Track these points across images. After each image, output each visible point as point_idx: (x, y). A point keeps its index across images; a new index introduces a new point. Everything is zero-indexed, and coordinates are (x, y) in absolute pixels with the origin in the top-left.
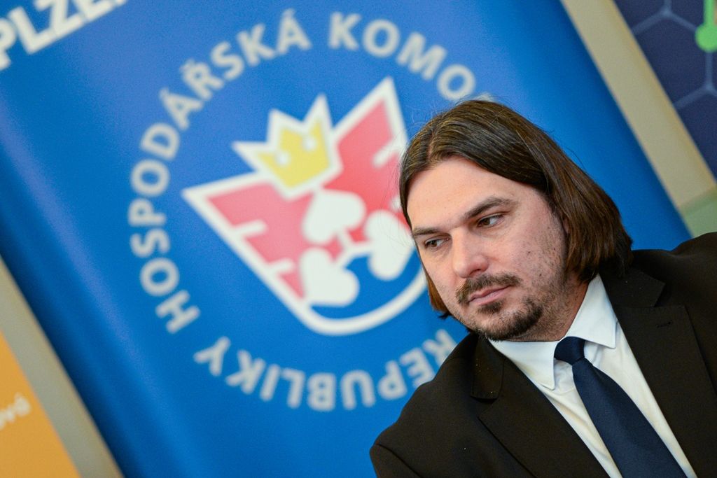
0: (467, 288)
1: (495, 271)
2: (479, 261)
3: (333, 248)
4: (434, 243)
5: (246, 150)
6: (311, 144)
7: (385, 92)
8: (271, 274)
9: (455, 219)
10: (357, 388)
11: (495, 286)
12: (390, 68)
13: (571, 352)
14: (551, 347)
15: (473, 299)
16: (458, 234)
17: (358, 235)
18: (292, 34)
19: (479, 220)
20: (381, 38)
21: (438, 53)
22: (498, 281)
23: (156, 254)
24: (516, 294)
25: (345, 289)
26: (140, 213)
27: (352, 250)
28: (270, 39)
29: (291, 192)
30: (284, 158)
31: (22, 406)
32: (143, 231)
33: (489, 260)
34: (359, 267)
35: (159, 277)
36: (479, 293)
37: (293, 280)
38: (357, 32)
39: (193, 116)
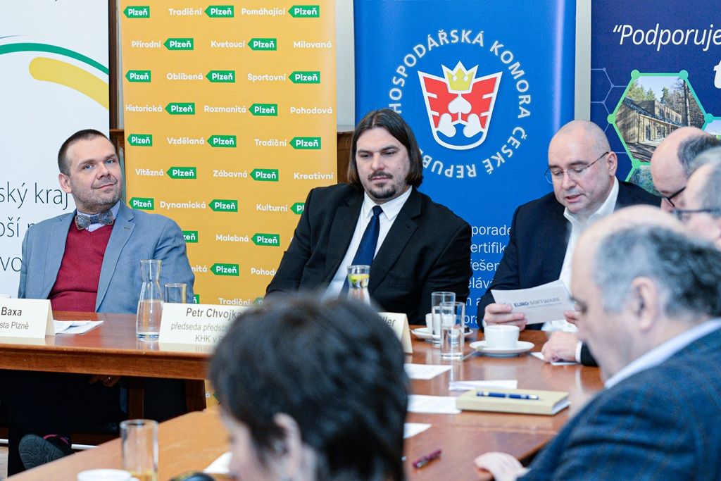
0: (375, 174)
1: (386, 171)
2: (382, 166)
3: (455, 117)
4: (366, 156)
5: (445, 69)
6: (466, 79)
7: (499, 75)
8: (431, 113)
9: (378, 149)
10: (438, 166)
11: (385, 176)
12: (504, 69)
13: (378, 211)
14: (374, 204)
15: (375, 179)
16: (377, 155)
17: (465, 117)
18: (479, 39)
19: (386, 152)
20: (507, 57)
21: (522, 73)
22: (387, 175)
23: (398, 86)
24: (390, 182)
25: (451, 132)
26: (401, 70)
27: (460, 121)
28: (472, 37)
29: (451, 91)
30: (455, 79)
31: (330, 111)
32: (399, 76)
33: (385, 166)
34: (460, 128)
35: (396, 94)
36: (378, 177)
37: (437, 120)
38: (501, 51)
39: (434, 48)
